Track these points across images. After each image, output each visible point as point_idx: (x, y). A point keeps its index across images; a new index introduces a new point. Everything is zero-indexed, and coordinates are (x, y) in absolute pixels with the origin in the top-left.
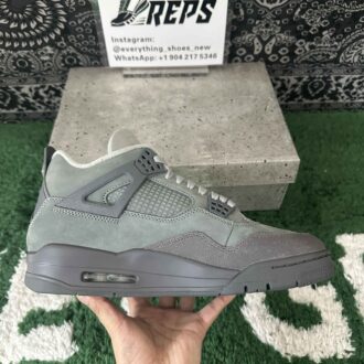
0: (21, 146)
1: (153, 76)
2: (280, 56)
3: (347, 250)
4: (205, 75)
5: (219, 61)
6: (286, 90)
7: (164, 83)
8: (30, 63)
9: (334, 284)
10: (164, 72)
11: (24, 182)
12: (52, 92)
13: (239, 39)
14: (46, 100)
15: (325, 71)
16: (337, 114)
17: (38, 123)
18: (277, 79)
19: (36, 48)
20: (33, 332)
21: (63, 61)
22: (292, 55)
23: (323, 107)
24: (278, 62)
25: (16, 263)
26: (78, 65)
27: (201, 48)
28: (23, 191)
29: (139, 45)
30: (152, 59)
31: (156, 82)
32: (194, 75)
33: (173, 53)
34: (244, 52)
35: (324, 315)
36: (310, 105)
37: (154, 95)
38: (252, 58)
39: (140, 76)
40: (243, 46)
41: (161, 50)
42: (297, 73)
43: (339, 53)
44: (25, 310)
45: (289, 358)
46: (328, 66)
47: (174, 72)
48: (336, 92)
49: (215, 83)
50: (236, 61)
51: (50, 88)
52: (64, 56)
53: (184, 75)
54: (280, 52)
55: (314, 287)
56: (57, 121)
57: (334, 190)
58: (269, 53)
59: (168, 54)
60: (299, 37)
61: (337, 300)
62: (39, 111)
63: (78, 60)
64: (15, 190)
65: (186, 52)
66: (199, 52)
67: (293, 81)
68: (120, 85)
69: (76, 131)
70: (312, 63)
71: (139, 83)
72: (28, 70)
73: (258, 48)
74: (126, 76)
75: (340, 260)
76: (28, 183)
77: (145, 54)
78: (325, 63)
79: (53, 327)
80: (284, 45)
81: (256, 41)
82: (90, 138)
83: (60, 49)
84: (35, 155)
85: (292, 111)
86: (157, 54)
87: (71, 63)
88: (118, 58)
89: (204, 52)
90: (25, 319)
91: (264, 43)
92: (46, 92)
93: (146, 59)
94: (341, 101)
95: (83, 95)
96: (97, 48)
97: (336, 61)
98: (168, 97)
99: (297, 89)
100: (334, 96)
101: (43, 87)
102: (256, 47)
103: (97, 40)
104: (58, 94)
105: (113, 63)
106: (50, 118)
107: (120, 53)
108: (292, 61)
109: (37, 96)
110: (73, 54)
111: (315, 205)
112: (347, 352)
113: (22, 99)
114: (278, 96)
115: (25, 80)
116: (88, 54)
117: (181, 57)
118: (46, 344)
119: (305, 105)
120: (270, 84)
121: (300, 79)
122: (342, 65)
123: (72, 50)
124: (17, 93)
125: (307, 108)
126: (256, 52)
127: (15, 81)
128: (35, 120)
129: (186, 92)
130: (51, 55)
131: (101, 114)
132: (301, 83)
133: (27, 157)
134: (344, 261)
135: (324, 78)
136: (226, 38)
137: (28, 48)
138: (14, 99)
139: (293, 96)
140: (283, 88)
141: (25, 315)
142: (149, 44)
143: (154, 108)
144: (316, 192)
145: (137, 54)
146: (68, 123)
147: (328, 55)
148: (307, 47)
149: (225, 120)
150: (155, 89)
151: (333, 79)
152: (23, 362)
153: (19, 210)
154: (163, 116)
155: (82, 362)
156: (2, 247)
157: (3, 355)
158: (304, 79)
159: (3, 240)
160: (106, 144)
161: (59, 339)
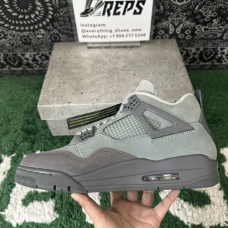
0: (24, 90)
1: (106, 47)
2: (186, 35)
3: (227, 158)
4: (138, 47)
5: (147, 38)
6: (189, 56)
7: (112, 52)
8: (30, 40)
10: (112, 45)
11: (26, 112)
12: (44, 57)
13: (159, 25)
14: (40, 62)
15: (214, 44)
16: (221, 71)
17: (35, 76)
18: (184, 50)
19: (34, 30)
20: (31, 205)
21: (51, 38)
22: (193, 34)
23: (213, 67)
24: (184, 39)
26: (59, 41)
27: (136, 30)
28: (25, 118)
29: (98, 28)
30: (105, 37)
31: (108, 51)
32: (131, 47)
33: (119, 33)
34: (163, 32)
35: (212, 198)
36: (205, 65)
37: (106, 59)
38: (168, 36)
39: (98, 48)
40: (163, 29)
41: (111, 31)
42: (197, 46)
43: (223, 33)
44: (26, 191)
45: (189, 225)
46: (216, 41)
47: (119, 45)
48: (221, 58)
49: (144, 52)
50: (158, 38)
51: (43, 55)
52: (51, 35)
53: (125, 47)
56: (47, 75)
57: (219, 120)
58: (179, 33)
59: (115, 34)
60: (198, 23)
61: (220, 189)
62: (36, 69)
63: (60, 38)
64: (20, 117)
65: (126, 33)
66: (134, 33)
67: (194, 50)
68: (85, 54)
69: (58, 81)
70: (206, 39)
71: (97, 52)
72: (29, 43)
73: (172, 30)
74: (89, 48)
75: (223, 164)
76: (28, 113)
77: (101, 34)
78: (214, 39)
79: (43, 202)
80: (188, 28)
81: (171, 25)
82: (67, 86)
83: (49, 31)
84: (33, 96)
85: (193, 70)
86: (108, 34)
87: (56, 40)
88: (84, 36)
89: (138, 32)
90: (26, 197)
91: (175, 27)
92: (40, 57)
93: (102, 37)
94: (224, 63)
95: (62, 59)
96: (72, 30)
97: (221, 38)
98: (115, 61)
99: (196, 56)
100: (220, 60)
101: (38, 54)
102: (171, 29)
103: (71, 26)
104: (47, 58)
105: (81, 39)
106: (42, 73)
107: (86, 34)
108: (193, 38)
109: (34, 60)
110: (57, 34)
112: (227, 222)
113: (25, 61)
114: (184, 60)
115: (27, 49)
116: (66, 34)
117: (123, 36)
118: (38, 212)
119: (201, 66)
120: (179, 52)
121: (198, 49)
122: (225, 40)
123: (56, 31)
124: (23, 58)
125: (202, 68)
126: (170, 33)
127: (21, 50)
128: (33, 74)
129: (125, 57)
130: (43, 35)
131: (74, 71)
132: (199, 52)
133: (28, 97)
134: (225, 165)
135: (214, 49)
136: (152, 24)
137: (29, 30)
138: (21, 61)
139: (194, 60)
140: (188, 55)
141: (26, 194)
142: (103, 28)
143: (106, 68)
144: (208, 121)
145: (96, 34)
146: (53, 77)
147: (216, 35)
148: (203, 29)
149: (151, 74)
150: (107, 55)
151: (219, 49)
152: (25, 223)
153: (23, 129)
154: (111, 72)
155: (61, 225)
156: (12, 153)
157: (12, 218)
158: (201, 50)
159: (13, 148)
160: (77, 90)
161: (47, 210)
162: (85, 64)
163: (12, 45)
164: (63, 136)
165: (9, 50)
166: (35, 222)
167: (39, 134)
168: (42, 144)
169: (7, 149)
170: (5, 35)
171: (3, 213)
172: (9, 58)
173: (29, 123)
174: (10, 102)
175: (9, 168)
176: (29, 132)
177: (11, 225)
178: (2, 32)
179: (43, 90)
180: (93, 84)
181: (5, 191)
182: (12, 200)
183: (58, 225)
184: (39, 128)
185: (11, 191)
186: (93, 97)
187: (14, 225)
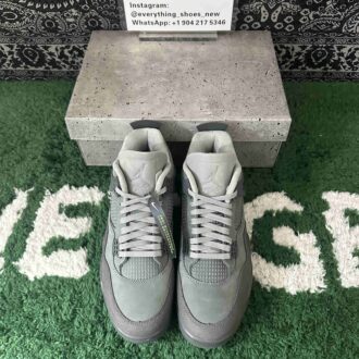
0: (47, 101)
1: (167, 40)
2: (285, 25)
3: (331, 205)
4: (214, 40)
5: (227, 27)
6: (290, 57)
7: (175, 47)
8: (57, 25)
9: (315, 233)
10: (177, 36)
11: (50, 132)
12: (76, 53)
13: (247, 7)
14: (70, 60)
15: (328, 40)
16: (338, 83)
17: (63, 81)
18: (282, 47)
19: (63, 10)
20: (54, 254)
21: (86, 24)
22: (296, 23)
23: (325, 76)
24: (283, 30)
25: (42, 199)
26: (99, 28)
27: (211, 15)
28: (48, 140)
29: (155, 10)
30: (165, 24)
31: (170, 45)
32: (204, 39)
33: (186, 18)
34: (252, 19)
35: (302, 257)
36: (313, 73)
37: (165, 56)
38: (259, 26)
39: (155, 40)
40: (251, 14)
41: (174, 15)
42: (302, 41)
43: (342, 23)
44: (48, 237)
45: (268, 288)
46: (332, 36)
47: (186, 36)
48: (339, 61)
49: (223, 48)
50: (244, 28)
51: (74, 48)
52: (87, 19)
53: (195, 40)
54: (285, 20)
55: (296, 234)
56: (79, 77)
57: (325, 153)
58: (275, 21)
59: (181, 19)
60: (304, 6)
61: (316, 246)
62: (64, 69)
63: (100, 23)
64: (41, 139)
65: (197, 18)
66: (209, 18)
67: (297, 49)
68: (135, 48)
69: (95, 86)
70: (316, 32)
71: (154, 45)
72: (55, 30)
73: (264, 16)
74: (142, 39)
75: (324, 213)
76: (53, 134)
77: (160, 19)
78: (328, 32)
79: (71, 251)
80: (289, 14)
81: (263, 9)
82: (107, 92)
83: (84, 12)
84: (59, 110)
85: (296, 79)
86: (170, 19)
87: (95, 26)
88: (135, 22)
89: (214, 18)
90: (48, 244)
91: (270, 11)
92: (71, 52)
93: (161, 24)
94: (343, 70)
95: (103, 54)
96: (117, 12)
97: (339, 30)
98: (179, 59)
99: (301, 57)
100: (336, 65)
101: (67, 47)
102: (263, 15)
103: (116, 5)
104: (81, 54)
105: (131, 27)
106: (72, 77)
107: (137, 18)
108: (296, 29)
109: (62, 56)
110: (95, 17)
111: (306, 165)
112: (320, 288)
113: (49, 57)
114: (280, 65)
115: (52, 39)
116: (108, 17)
117: (192, 23)
118: (65, 264)
119: (308, 73)
120: (274, 51)
121: (303, 48)
122: (344, 35)
123: (95, 14)
124: (45, 52)
125: (310, 77)
126: (263, 20)
127: (43, 40)
128: (59, 78)
129: (195, 55)
130: (75, 17)
131: (118, 72)
132: (304, 52)
133: (53, 111)
134: (327, 214)
135: (327, 48)
136: (234, 6)
137: (55, 10)
138: (42, 57)
139: (297, 64)
140: (288, 55)
141: (47, 240)
142: (163, 10)
143: (165, 68)
144: (310, 154)
145: (152, 19)
146: (89, 79)
147: (332, 25)
148: (311, 16)
149: (229, 81)
150: (168, 51)
151: (335, 48)
152: (45, 277)
153: (45, 156)
154: (172, 76)
155: (94, 280)
156: (30, 186)
157: (29, 270)
158: (308, 48)
159: (31, 180)
160: (121, 99)
161: (76, 261)
162: (134, 63)
163: (31, 32)
164: (101, 167)
165: (26, 40)
166: (60, 275)
167: (68, 163)
168: (72, 177)
169: (22, 182)
170: (20, 16)
171: (17, 263)
172: (26, 51)
173: (53, 146)
174: (27, 117)
175: (25, 205)
176: (53, 159)
177: (27, 279)
178: (15, 11)
179: (73, 97)
180: (144, 91)
181: (19, 236)
182: (28, 248)
183: (90, 280)
184: (68, 155)
185: (27, 236)
186: (144, 109)
187: (31, 279)
